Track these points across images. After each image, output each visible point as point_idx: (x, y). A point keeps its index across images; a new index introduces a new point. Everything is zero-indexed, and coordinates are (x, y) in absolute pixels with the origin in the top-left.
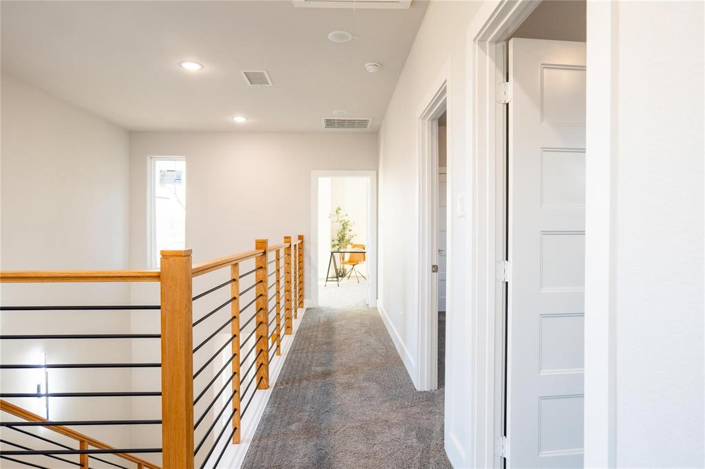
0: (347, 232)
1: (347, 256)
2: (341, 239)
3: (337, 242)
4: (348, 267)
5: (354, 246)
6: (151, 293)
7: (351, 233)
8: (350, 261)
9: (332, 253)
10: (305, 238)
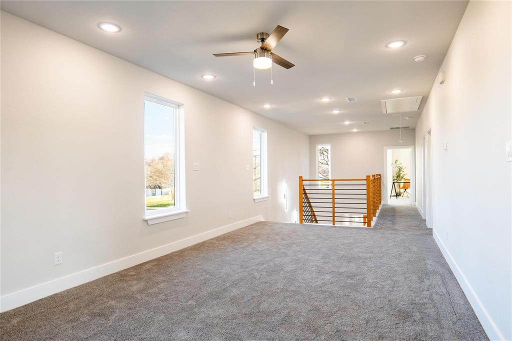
0: (401, 172)
1: (402, 185)
2: (398, 176)
3: (396, 178)
4: (402, 191)
5: (406, 180)
6: (365, 182)
7: (404, 173)
8: (403, 188)
9: (394, 183)
10: (382, 175)
